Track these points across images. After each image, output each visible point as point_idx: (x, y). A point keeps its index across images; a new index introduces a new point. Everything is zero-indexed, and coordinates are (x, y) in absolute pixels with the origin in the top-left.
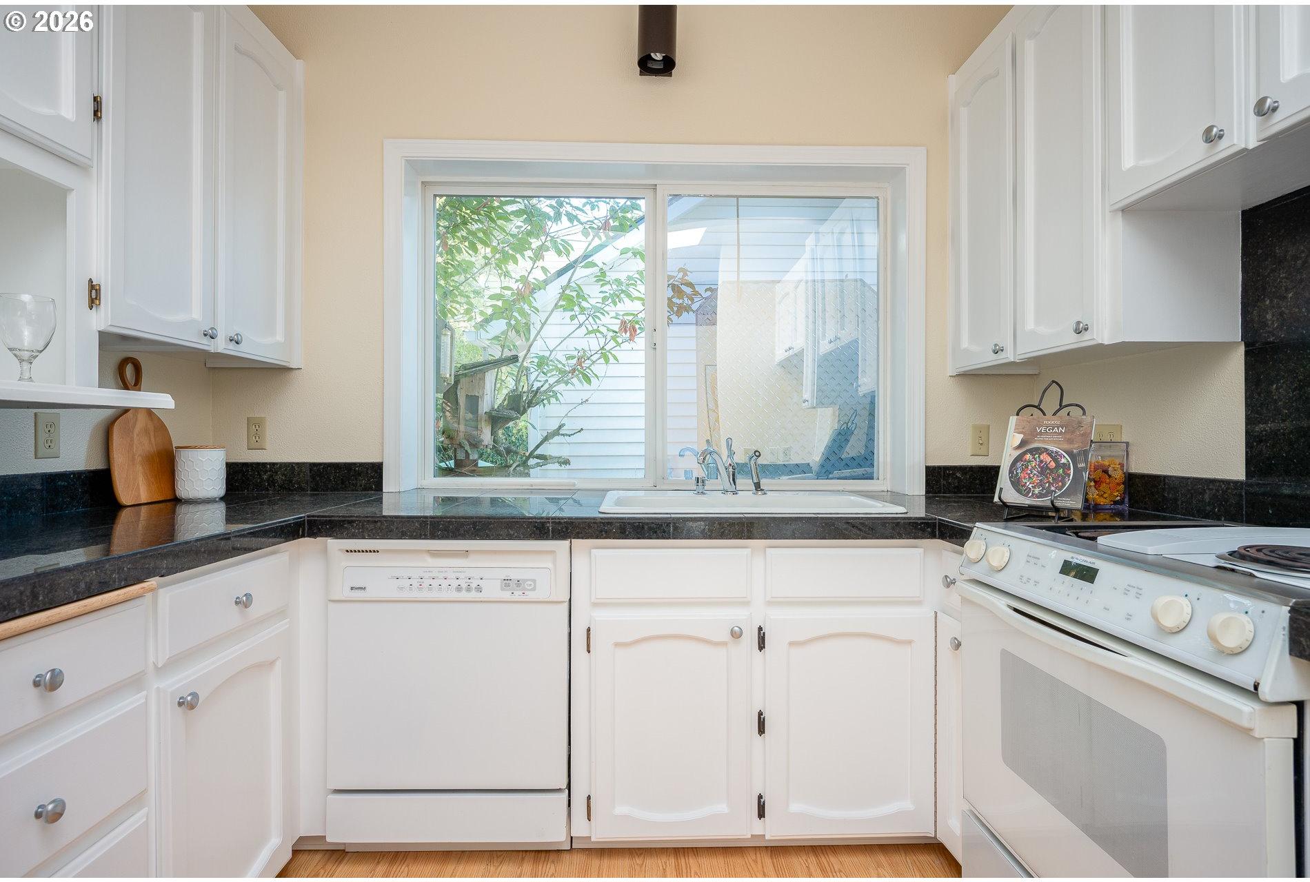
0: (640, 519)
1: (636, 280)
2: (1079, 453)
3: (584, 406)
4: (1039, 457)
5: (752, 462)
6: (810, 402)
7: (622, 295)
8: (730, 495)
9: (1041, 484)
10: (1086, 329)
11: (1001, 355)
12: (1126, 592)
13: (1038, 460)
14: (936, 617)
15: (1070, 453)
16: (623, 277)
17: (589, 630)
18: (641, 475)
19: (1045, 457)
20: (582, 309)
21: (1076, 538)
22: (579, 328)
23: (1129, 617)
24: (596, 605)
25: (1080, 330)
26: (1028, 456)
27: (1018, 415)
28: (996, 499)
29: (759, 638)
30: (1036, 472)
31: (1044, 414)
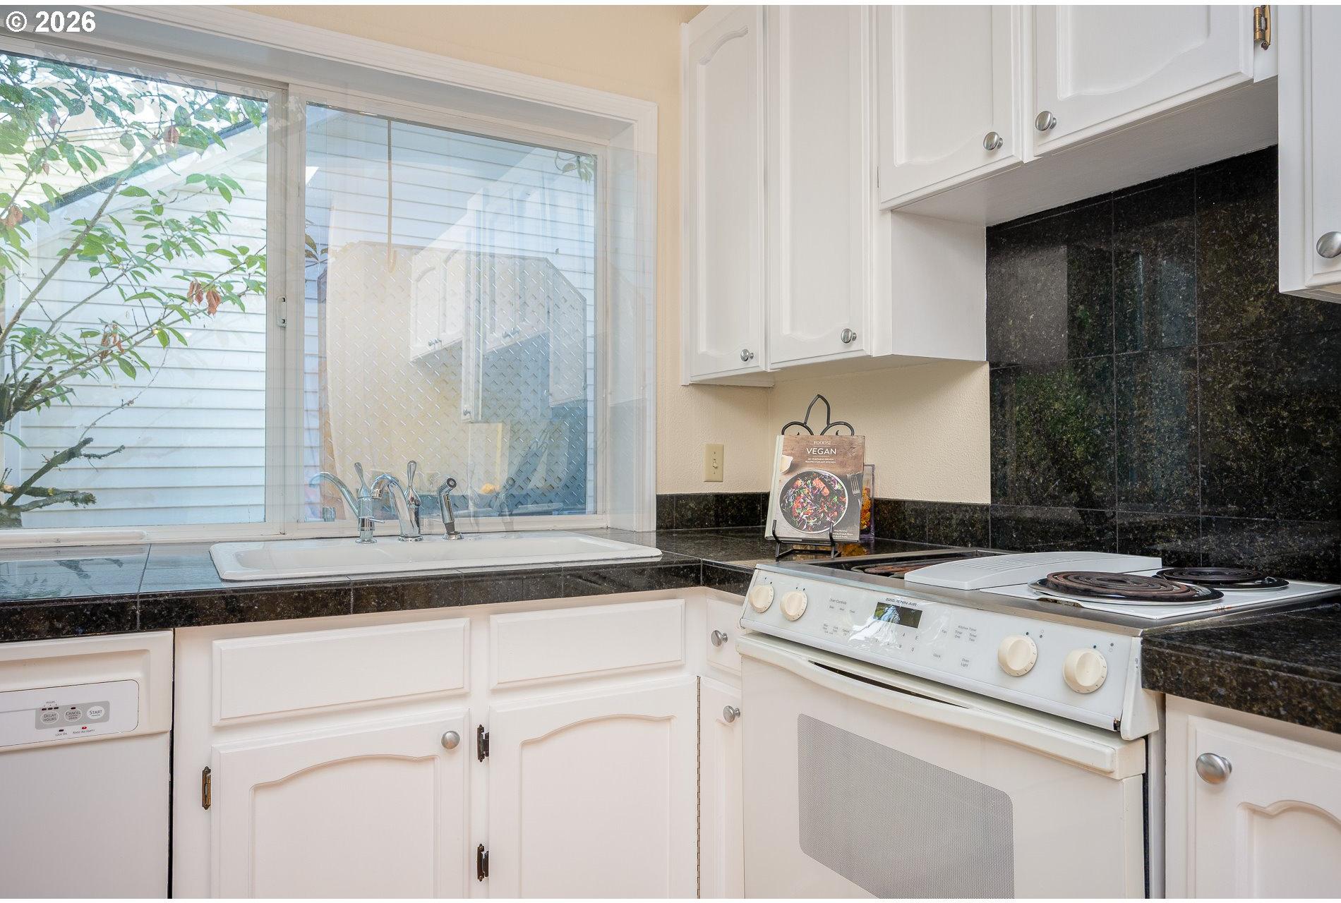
0: (301, 587)
1: (205, 223)
2: (853, 478)
3: (126, 411)
4: (812, 483)
5: (443, 494)
6: (473, 414)
7: (185, 246)
8: (411, 542)
9: (815, 514)
10: (854, 339)
11: (752, 363)
12: (958, 635)
13: (810, 486)
14: (699, 683)
15: (843, 478)
16: (183, 218)
17: (207, 772)
18: (258, 515)
19: (818, 483)
20: (117, 260)
21: (863, 574)
22: (106, 288)
23: (965, 663)
24: (220, 729)
25: (849, 338)
26: (800, 482)
27: (783, 434)
28: (768, 533)
29: (479, 742)
30: (809, 501)
31: (812, 434)
